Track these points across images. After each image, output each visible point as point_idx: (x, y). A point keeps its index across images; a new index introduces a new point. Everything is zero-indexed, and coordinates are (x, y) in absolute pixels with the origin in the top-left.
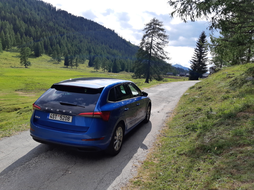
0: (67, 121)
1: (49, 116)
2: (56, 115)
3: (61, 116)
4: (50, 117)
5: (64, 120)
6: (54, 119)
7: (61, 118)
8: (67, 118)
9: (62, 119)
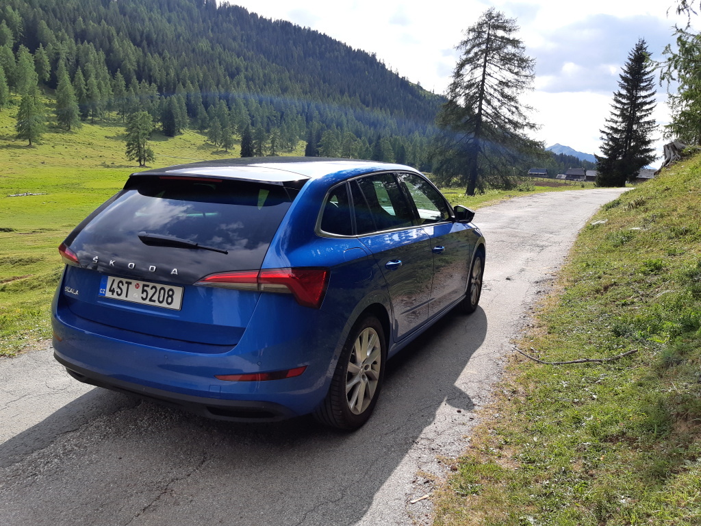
0: (164, 305)
1: (105, 288)
2: (129, 283)
3: (145, 288)
4: (110, 291)
5: (154, 301)
6: (123, 297)
7: (145, 293)
8: (166, 296)
9: (149, 297)
